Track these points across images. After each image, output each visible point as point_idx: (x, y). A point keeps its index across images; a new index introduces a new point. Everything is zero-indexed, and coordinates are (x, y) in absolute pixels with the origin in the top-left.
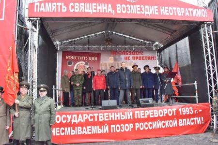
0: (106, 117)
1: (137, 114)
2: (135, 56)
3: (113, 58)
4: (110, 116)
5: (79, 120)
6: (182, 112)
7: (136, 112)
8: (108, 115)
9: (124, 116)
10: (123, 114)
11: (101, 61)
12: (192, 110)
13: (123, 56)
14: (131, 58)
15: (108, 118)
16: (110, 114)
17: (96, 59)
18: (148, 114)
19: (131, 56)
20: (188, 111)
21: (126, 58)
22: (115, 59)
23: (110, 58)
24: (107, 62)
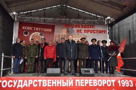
0: (49, 83)
1: (78, 82)
2: (87, 29)
3: (66, 30)
4: (53, 83)
5: (24, 85)
6: (121, 84)
7: (76, 81)
8: (51, 82)
9: (65, 83)
10: (64, 81)
11: (55, 32)
12: (132, 83)
13: (75, 29)
14: (83, 31)
15: (51, 84)
16: (53, 80)
17: (50, 30)
18: (87, 83)
19: (83, 29)
20: (128, 83)
21: (78, 31)
22: (68, 32)
23: (63, 30)
24: (60, 34)
